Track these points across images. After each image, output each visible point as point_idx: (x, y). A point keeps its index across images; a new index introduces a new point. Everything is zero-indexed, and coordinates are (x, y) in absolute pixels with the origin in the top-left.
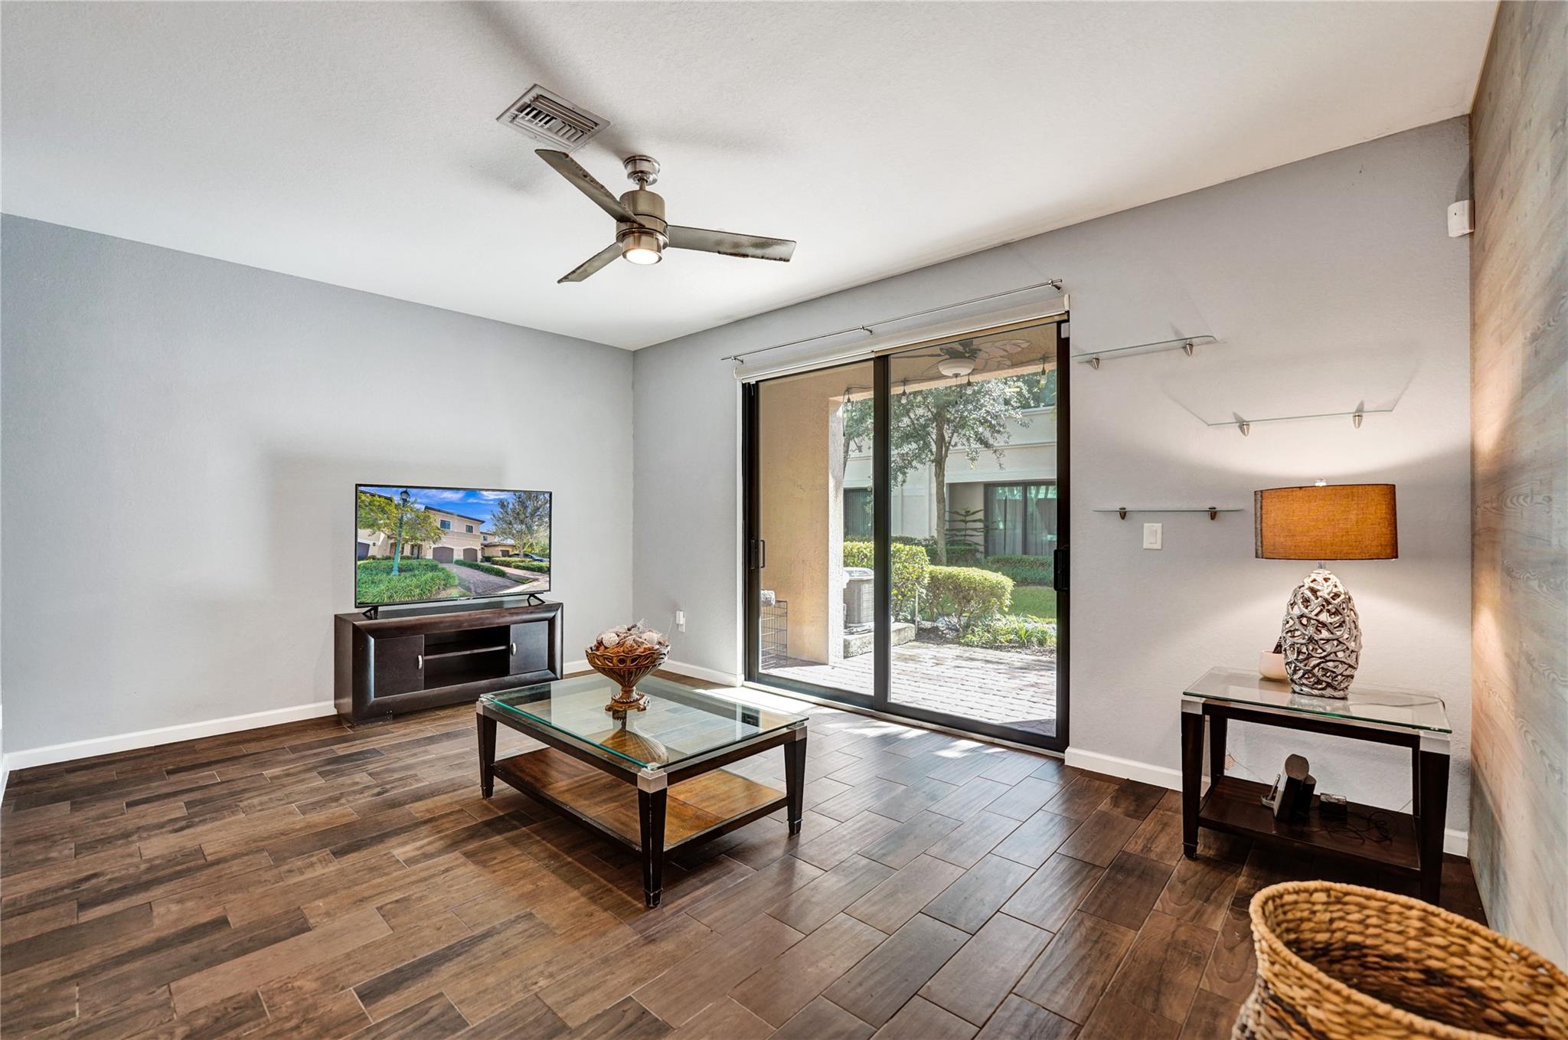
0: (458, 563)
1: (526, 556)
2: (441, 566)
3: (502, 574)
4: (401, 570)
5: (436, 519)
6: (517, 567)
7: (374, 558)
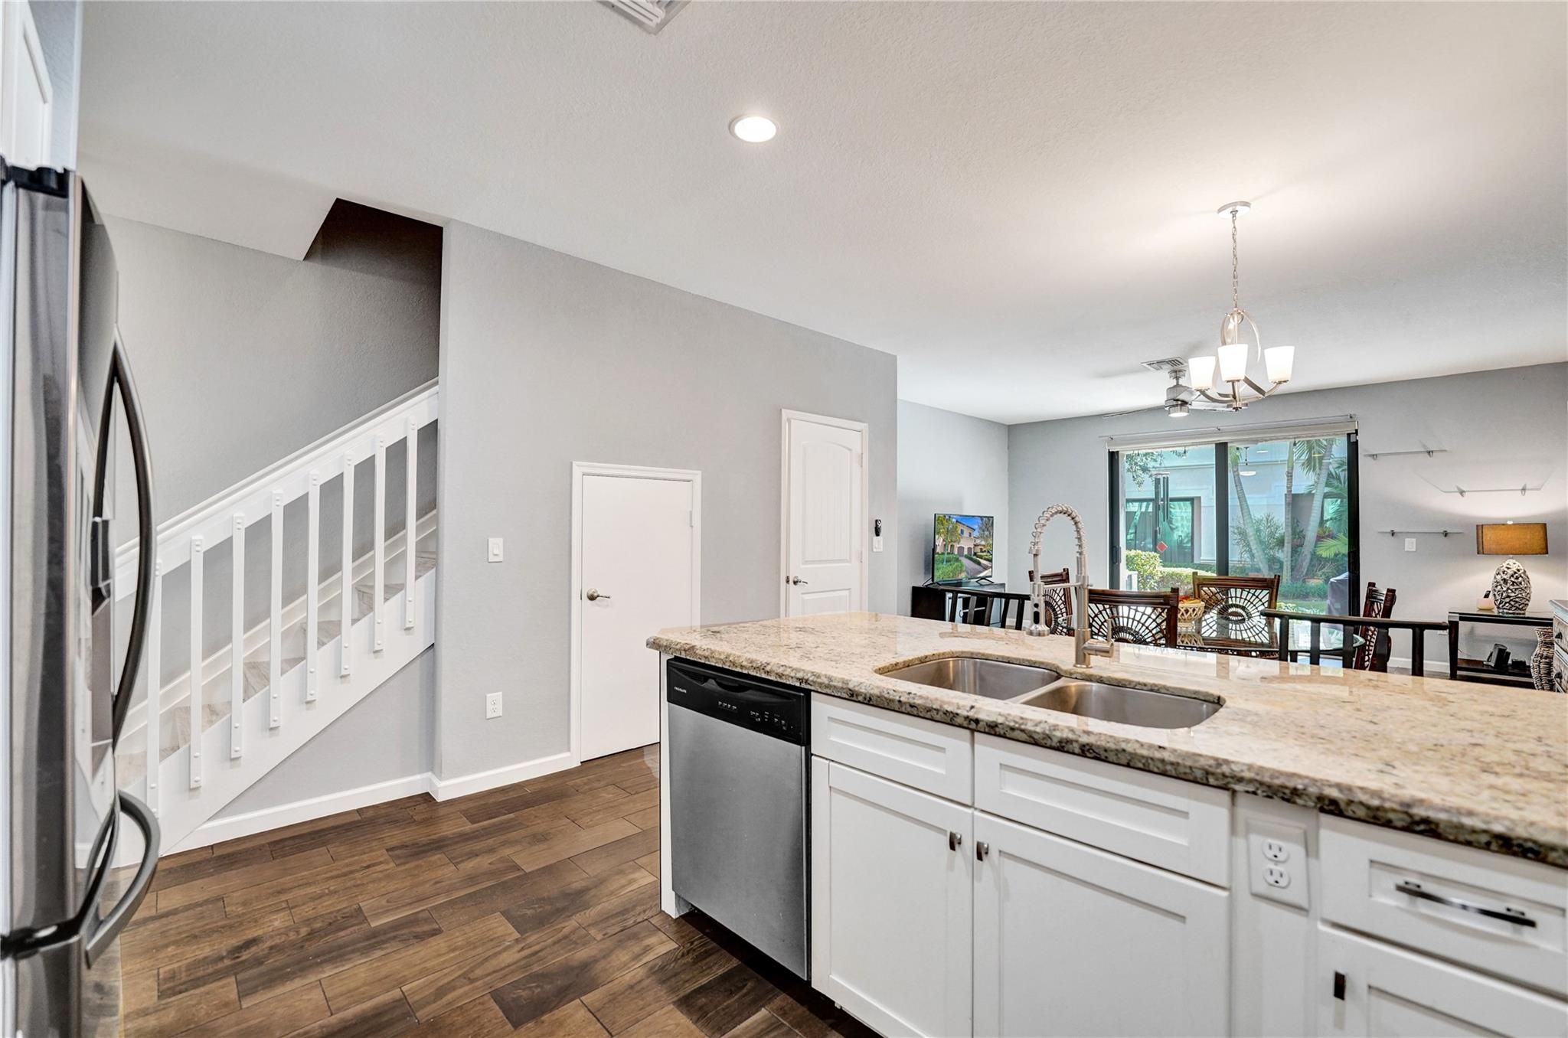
0: (966, 557)
1: (988, 552)
2: (960, 558)
3: (979, 563)
4: (947, 562)
5: (960, 527)
6: (985, 559)
7: (938, 553)
